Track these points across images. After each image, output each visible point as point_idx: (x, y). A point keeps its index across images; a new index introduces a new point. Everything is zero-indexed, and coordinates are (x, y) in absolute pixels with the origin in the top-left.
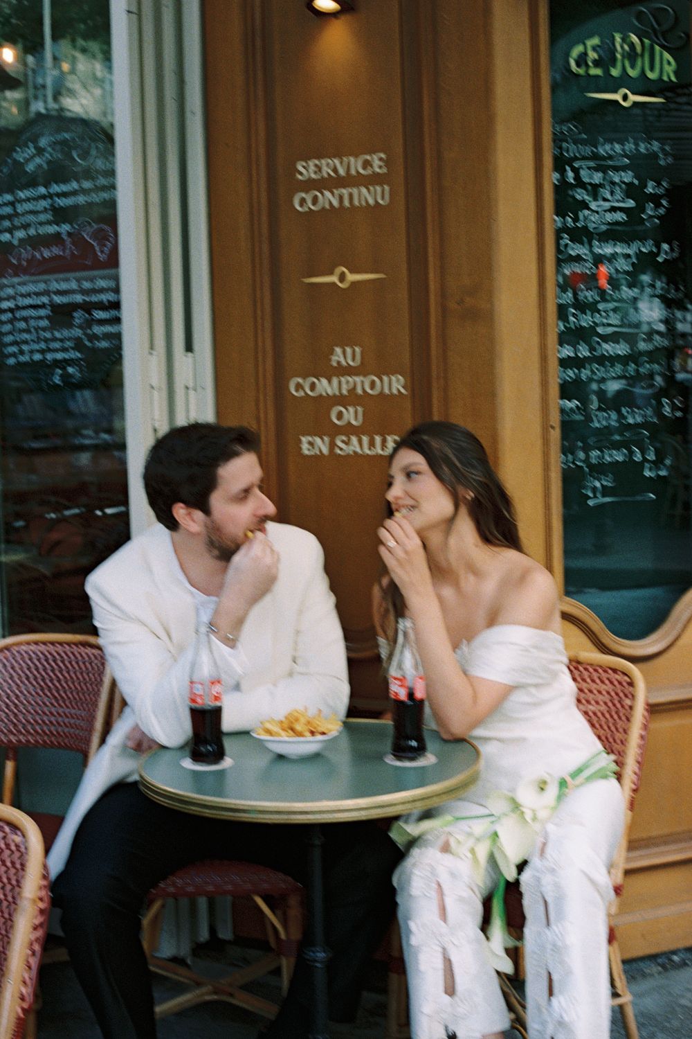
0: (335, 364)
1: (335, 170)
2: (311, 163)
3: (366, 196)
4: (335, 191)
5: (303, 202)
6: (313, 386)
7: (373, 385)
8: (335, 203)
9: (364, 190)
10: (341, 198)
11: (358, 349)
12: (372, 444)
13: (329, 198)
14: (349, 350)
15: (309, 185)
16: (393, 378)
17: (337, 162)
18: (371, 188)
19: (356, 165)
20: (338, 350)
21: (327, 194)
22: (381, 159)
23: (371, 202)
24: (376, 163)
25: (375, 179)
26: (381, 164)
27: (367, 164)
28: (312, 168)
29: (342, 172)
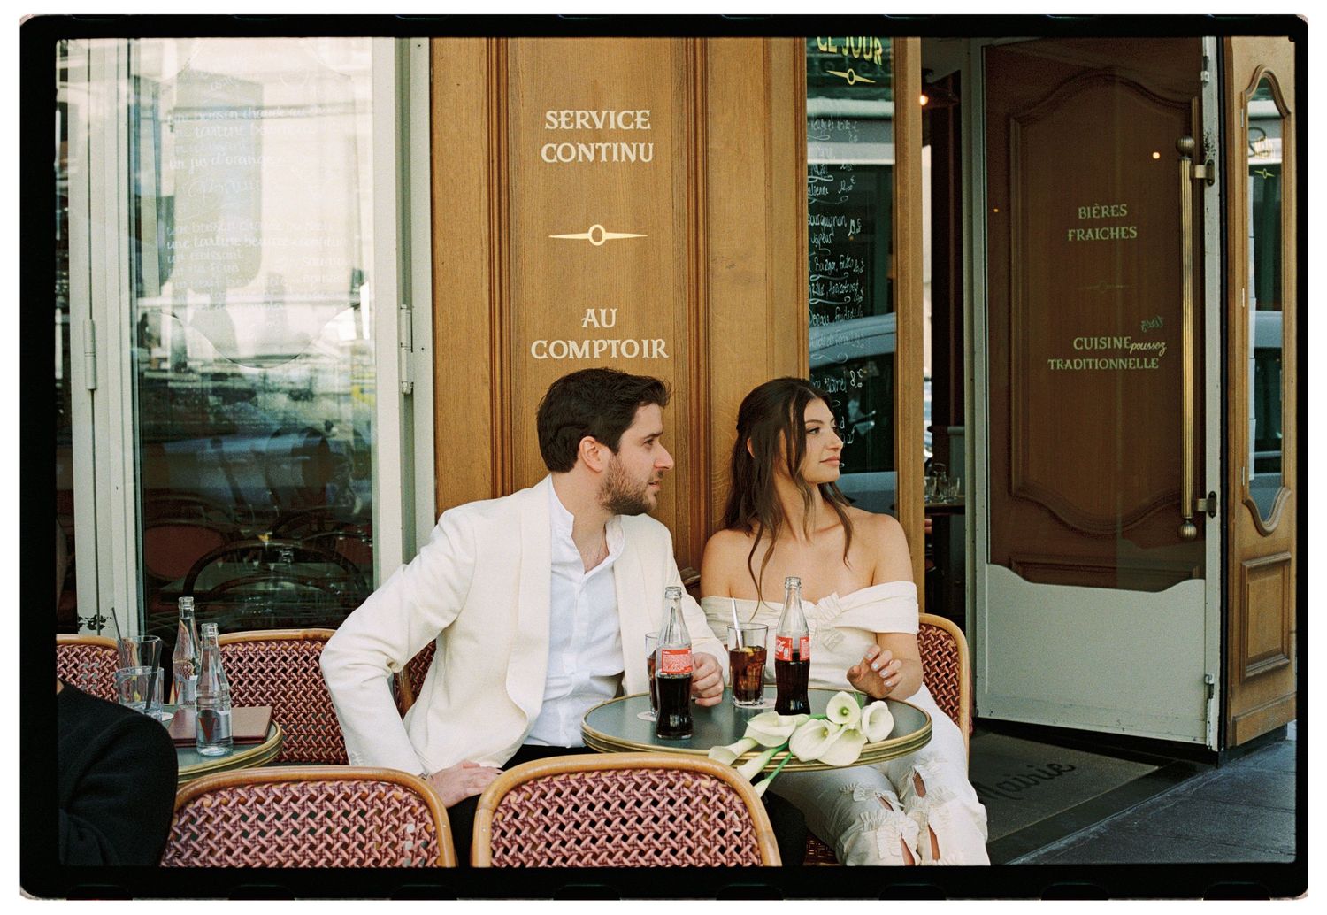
0: (585, 325)
1: (591, 121)
2: (563, 113)
3: (626, 152)
4: (592, 145)
5: (551, 153)
6: (558, 349)
7: (630, 349)
8: (591, 157)
9: (624, 146)
10: (598, 152)
11: (614, 311)
13: (585, 151)
14: (603, 312)
15: (558, 136)
16: (655, 343)
17: (594, 114)
18: (634, 145)
19: (617, 120)
20: (591, 311)
21: (582, 147)
22: (644, 115)
23: (633, 158)
24: (640, 120)
25: (633, 137)
26: (645, 120)
27: (627, 120)
28: (563, 119)
29: (599, 125)
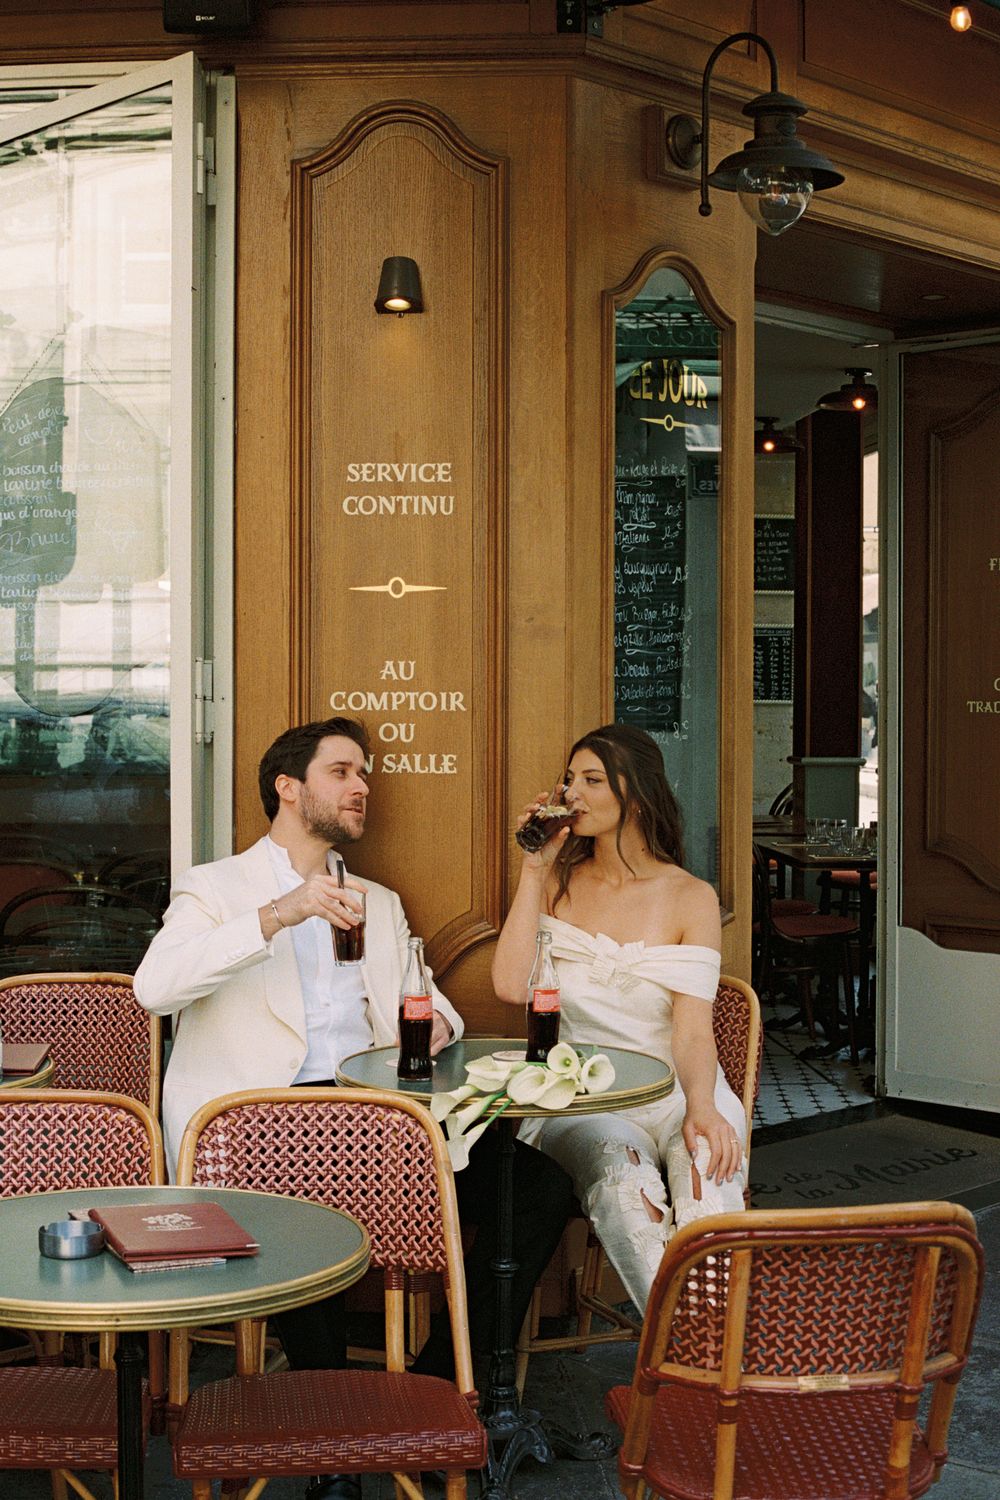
0: (384, 677)
1: (392, 474)
2: (365, 466)
3: (427, 505)
4: (393, 498)
5: (352, 506)
6: (357, 701)
7: (428, 701)
8: (392, 510)
9: (425, 499)
10: (399, 504)
11: (412, 664)
12: (425, 763)
13: (386, 504)
14: (402, 665)
15: (361, 488)
16: (453, 696)
17: (395, 467)
18: (435, 498)
19: (417, 473)
20: (389, 664)
21: (383, 500)
22: (445, 468)
23: (434, 511)
24: (441, 473)
25: (433, 490)
26: (446, 473)
27: (429, 473)
28: (365, 472)
29: (401, 478)
